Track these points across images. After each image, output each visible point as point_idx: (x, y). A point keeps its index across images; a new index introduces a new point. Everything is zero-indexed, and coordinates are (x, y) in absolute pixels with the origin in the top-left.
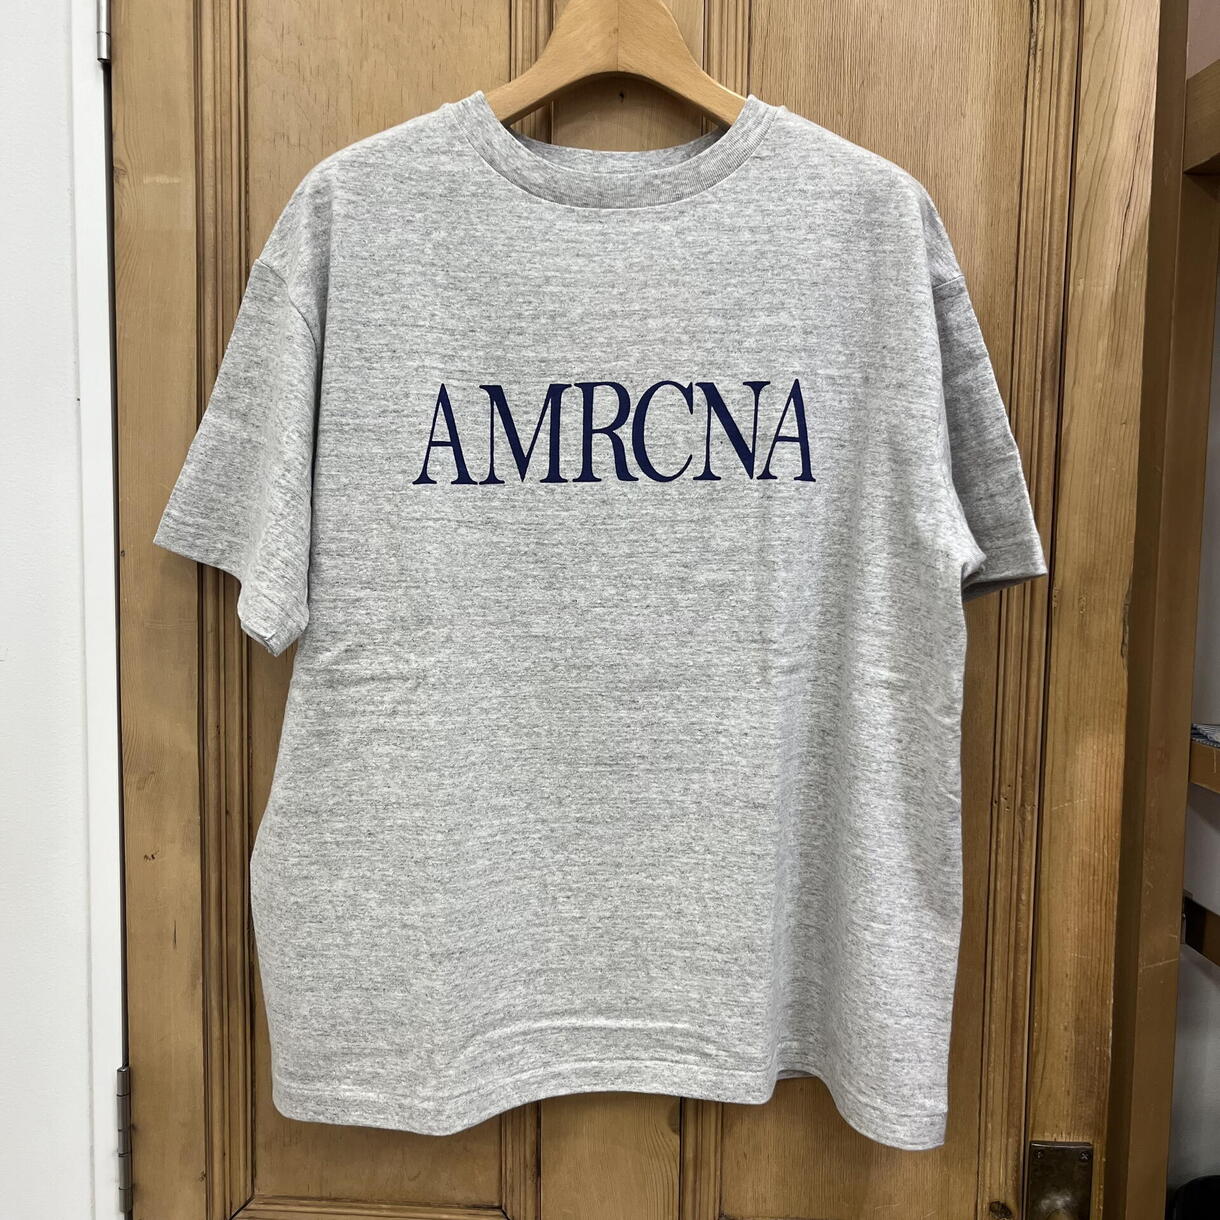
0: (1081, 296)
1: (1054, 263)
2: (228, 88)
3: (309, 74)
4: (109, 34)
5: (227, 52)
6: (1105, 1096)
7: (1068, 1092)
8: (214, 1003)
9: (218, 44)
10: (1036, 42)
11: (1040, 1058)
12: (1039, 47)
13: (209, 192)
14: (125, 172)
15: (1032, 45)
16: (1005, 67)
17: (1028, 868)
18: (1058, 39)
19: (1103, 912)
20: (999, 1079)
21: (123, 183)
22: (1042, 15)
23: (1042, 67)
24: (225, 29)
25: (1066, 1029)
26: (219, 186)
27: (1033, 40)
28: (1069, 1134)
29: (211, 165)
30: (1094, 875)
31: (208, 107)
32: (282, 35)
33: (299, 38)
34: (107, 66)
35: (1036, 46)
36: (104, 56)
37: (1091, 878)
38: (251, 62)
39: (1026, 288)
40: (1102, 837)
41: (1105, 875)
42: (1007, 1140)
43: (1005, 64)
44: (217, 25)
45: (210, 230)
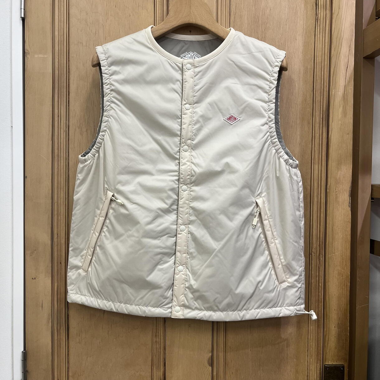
0: (334, 95)
1: (325, 84)
2: (63, 28)
3: (89, 24)
4: (24, 9)
5: (63, 16)
6: (348, 349)
7: (336, 348)
8: (55, 328)
9: (60, 14)
10: (318, 17)
11: (327, 337)
12: (319, 19)
13: (57, 60)
14: (29, 53)
15: (317, 18)
16: (308, 25)
17: (321, 275)
18: (324, 17)
19: (346, 289)
20: (314, 344)
21: (28, 57)
22: (320, 9)
23: (320, 25)
24: (62, 9)
25: (335, 327)
26: (60, 58)
27: (317, 17)
28: (337, 362)
29: (57, 52)
30: (342, 277)
31: (56, 33)
32: (81, 11)
33: (86, 12)
34: (23, 20)
35: (318, 18)
36: (23, 16)
37: (341, 278)
38: (71, 19)
39: (317, 92)
40: (344, 265)
41: (346, 277)
42: (317, 365)
43: (309, 24)
44: (60, 8)
45: (57, 72)
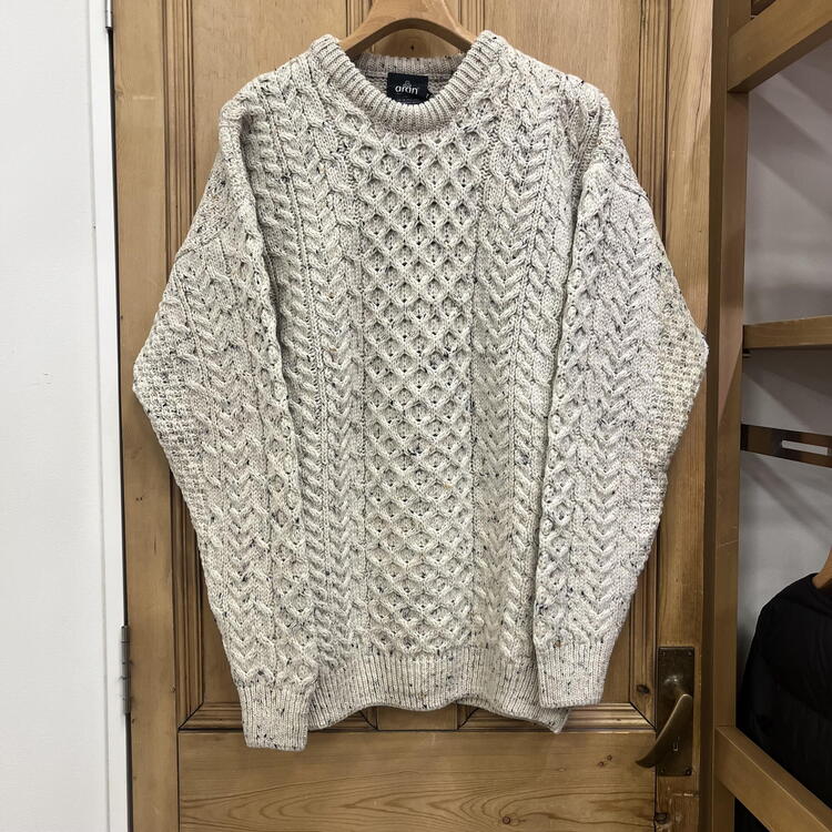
0: (674, 159)
1: (659, 141)
2: (181, 44)
3: (229, 37)
4: (112, 12)
5: (181, 24)
6: (701, 618)
7: (680, 617)
8: (179, 587)
9: (176, 18)
11: (663, 598)
12: (647, 20)
13: (172, 105)
14: (122, 94)
15: (643, 19)
18: (657, 16)
19: (697, 512)
21: (120, 99)
23: (648, 32)
25: (677, 580)
26: (177, 102)
28: (681, 642)
29: (173, 90)
31: (171, 56)
32: (213, 14)
33: (223, 16)
34: (110, 31)
36: (109, 25)
39: (643, 156)
41: (697, 491)
43: (628, 30)
44: (175, 9)
45: (172, 126)
